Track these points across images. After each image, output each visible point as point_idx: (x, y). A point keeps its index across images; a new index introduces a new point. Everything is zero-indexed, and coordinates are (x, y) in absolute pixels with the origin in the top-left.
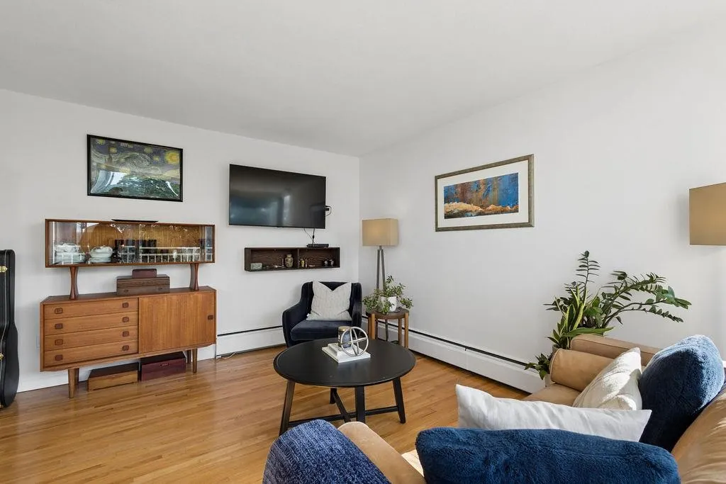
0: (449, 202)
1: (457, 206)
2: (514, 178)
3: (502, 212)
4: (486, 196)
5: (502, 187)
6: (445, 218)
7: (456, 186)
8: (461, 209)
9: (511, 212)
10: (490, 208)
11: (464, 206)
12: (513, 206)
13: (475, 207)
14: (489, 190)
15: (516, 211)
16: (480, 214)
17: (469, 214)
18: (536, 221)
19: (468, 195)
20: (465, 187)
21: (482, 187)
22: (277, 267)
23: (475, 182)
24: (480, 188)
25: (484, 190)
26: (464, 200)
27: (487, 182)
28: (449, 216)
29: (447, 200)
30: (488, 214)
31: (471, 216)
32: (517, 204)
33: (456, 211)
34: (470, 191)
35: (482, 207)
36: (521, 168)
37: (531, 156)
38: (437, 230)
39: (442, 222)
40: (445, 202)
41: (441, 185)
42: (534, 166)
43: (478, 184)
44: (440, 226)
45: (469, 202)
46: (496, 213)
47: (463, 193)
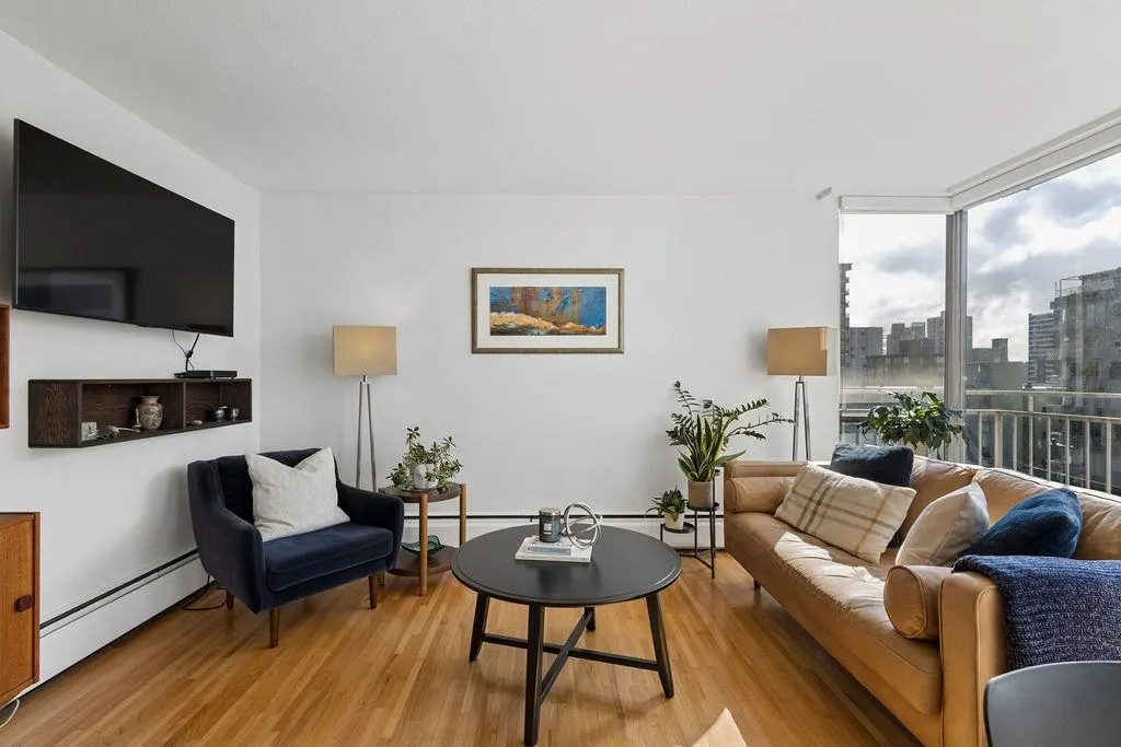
0: (499, 312)
1: (511, 318)
2: (601, 292)
3: (585, 333)
4: (561, 309)
5: (585, 301)
6: (492, 333)
7: (513, 289)
8: (521, 324)
9: (596, 334)
10: (567, 326)
11: (525, 320)
12: (600, 326)
13: (545, 323)
14: (566, 303)
15: (604, 333)
16: (552, 333)
17: (535, 331)
18: (627, 347)
19: (534, 305)
20: (528, 294)
21: (556, 297)
22: (117, 429)
23: (546, 289)
24: (552, 298)
25: (559, 302)
26: (526, 312)
27: (563, 291)
28: (497, 331)
29: (496, 307)
30: (564, 334)
31: (539, 334)
32: (604, 325)
33: (512, 326)
34: (537, 300)
35: (555, 323)
36: (609, 282)
37: (622, 270)
38: (475, 350)
39: (485, 340)
40: (492, 310)
41: (486, 283)
42: (626, 283)
43: (549, 292)
44: (480, 345)
45: (535, 315)
46: (576, 334)
47: (525, 300)
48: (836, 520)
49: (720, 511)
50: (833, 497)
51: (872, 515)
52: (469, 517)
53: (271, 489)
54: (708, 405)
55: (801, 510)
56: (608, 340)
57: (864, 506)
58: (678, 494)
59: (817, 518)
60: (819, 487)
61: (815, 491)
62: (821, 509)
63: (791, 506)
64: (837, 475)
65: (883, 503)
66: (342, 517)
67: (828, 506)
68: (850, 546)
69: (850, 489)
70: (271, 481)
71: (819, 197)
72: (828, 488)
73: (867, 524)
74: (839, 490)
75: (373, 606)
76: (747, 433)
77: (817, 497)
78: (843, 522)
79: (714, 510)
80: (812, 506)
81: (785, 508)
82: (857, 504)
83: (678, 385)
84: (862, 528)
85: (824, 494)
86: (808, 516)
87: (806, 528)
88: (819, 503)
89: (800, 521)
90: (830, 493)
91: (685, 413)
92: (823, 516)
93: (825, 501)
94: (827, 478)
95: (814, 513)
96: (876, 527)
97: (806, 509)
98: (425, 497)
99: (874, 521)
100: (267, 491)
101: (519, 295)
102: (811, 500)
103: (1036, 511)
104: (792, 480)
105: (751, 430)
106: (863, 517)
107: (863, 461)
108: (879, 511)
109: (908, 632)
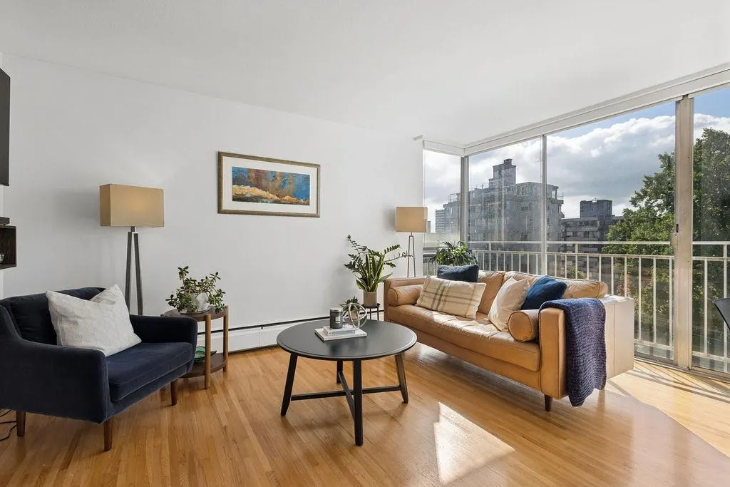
0: (239, 185)
1: (248, 190)
2: (307, 178)
3: (297, 203)
4: (282, 187)
5: (297, 183)
6: (234, 200)
7: (250, 170)
8: (254, 194)
9: (304, 204)
10: (286, 198)
11: (258, 192)
12: (306, 199)
13: (271, 195)
14: (285, 183)
15: (308, 204)
16: (275, 202)
17: (264, 200)
18: (321, 214)
19: (264, 183)
20: (259, 173)
21: (278, 179)
23: (272, 172)
24: (276, 179)
25: (280, 181)
26: (258, 186)
27: (283, 175)
28: (237, 198)
29: (236, 181)
30: (283, 203)
31: (267, 202)
32: (308, 199)
33: (248, 195)
34: (266, 179)
35: (278, 196)
36: (311, 172)
37: (319, 166)
38: (220, 211)
39: (228, 204)
40: (234, 184)
41: (228, 164)
42: (321, 173)
43: (274, 174)
44: (224, 207)
45: (264, 189)
46: (292, 203)
47: (257, 179)
48: (452, 302)
49: (381, 308)
50: (448, 291)
51: (469, 297)
52: (230, 330)
53: (79, 321)
54: (365, 249)
55: (432, 300)
56: (310, 209)
57: (466, 294)
58: (355, 301)
59: (442, 303)
60: (439, 288)
61: (438, 290)
62: (443, 298)
63: (425, 299)
64: (446, 281)
65: (474, 291)
66: (136, 340)
67: (446, 296)
68: (462, 313)
69: (456, 287)
70: (77, 313)
71: (415, 139)
72: (444, 287)
73: (468, 302)
74: (450, 288)
75: (174, 403)
76: (388, 264)
77: (440, 292)
78: (457, 302)
79: (377, 307)
80: (438, 297)
81: (422, 300)
82: (462, 293)
83: (349, 237)
84: (467, 304)
85: (443, 291)
86: (436, 302)
87: (437, 309)
88: (441, 295)
89: (432, 306)
90: (446, 289)
91: (356, 253)
92: (445, 301)
93: (444, 293)
94: (442, 282)
95: (440, 300)
96: (472, 302)
97: (435, 299)
98: (210, 316)
99: (471, 300)
100: (75, 323)
101: (253, 175)
102: (436, 294)
103: (548, 284)
104: (421, 286)
105: (390, 262)
106: (466, 299)
107: (457, 273)
108: (473, 295)
109: (522, 339)
